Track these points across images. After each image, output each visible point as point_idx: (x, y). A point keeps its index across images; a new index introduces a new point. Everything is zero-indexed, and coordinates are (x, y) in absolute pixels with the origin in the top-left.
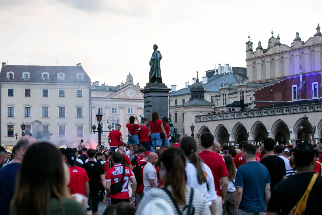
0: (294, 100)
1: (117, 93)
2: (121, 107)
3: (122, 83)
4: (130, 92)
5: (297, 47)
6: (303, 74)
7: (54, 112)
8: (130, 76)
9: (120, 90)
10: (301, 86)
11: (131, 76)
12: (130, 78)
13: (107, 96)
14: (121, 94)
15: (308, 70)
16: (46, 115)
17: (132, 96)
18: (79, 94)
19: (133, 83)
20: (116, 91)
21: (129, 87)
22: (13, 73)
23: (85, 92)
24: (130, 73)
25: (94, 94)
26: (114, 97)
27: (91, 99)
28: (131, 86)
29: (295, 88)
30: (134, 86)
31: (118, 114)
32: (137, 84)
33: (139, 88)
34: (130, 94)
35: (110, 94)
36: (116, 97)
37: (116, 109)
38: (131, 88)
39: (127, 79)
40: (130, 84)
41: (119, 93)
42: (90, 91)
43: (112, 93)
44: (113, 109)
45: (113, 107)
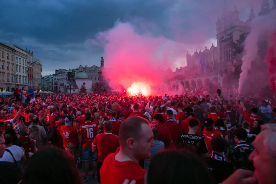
0: (199, 73)
5: (200, 54)
6: (201, 64)
10: (201, 68)
29: (199, 69)
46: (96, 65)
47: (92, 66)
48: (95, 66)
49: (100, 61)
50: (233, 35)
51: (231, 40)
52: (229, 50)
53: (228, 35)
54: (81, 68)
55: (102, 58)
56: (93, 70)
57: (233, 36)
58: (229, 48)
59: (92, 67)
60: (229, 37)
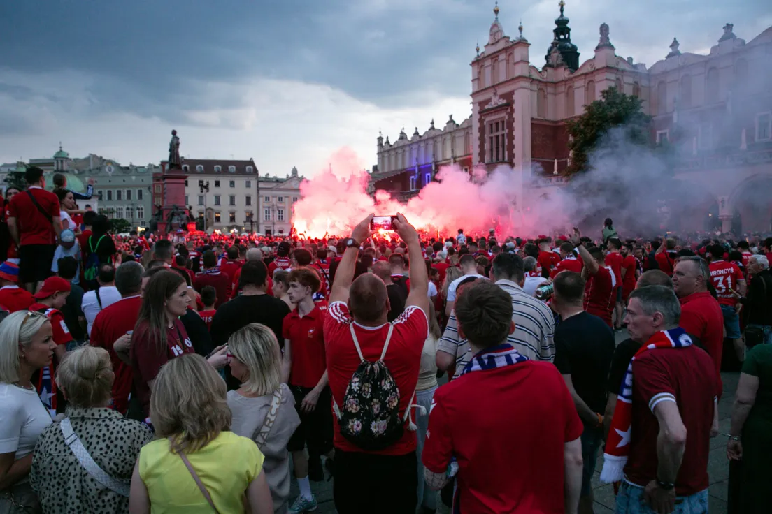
0: (412, 190)
1: (283, 184)
2: (287, 196)
3: (288, 175)
4: (295, 183)
5: (415, 141)
6: (419, 166)
7: (225, 201)
9: (285, 181)
10: (417, 176)
11: (297, 170)
13: (273, 186)
14: (287, 185)
15: (423, 162)
16: (218, 203)
17: (297, 186)
18: (248, 185)
19: (298, 175)
20: (282, 182)
21: (294, 179)
22: (188, 166)
23: (253, 183)
24: (295, 167)
25: (261, 185)
26: (280, 188)
27: (258, 189)
29: (413, 179)
31: (284, 202)
32: (302, 176)
34: (293, 185)
35: (276, 185)
36: (282, 187)
37: (281, 198)
38: (296, 180)
39: (292, 172)
40: (294, 176)
41: (285, 184)
42: (258, 182)
43: (278, 184)
44: (279, 198)
46: (99, 155)
47: (87, 155)
48: (95, 156)
49: (170, 141)
50: (515, 97)
51: (509, 110)
52: (503, 135)
53: (502, 97)
54: (62, 161)
55: (174, 133)
56: (90, 170)
57: (513, 102)
58: (503, 129)
59: (87, 160)
60: (505, 101)
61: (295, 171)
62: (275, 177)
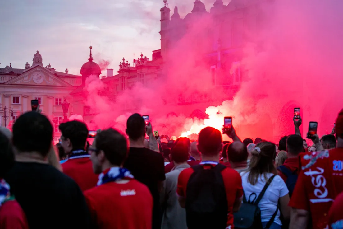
1: (20, 77)
2: (25, 95)
3: (27, 64)
4: (39, 76)
6: (221, 51)
8: (38, 55)
9: (24, 73)
10: (219, 67)
11: (40, 56)
12: (37, 58)
13: (6, 81)
14: (26, 80)
17: (40, 82)
19: (42, 64)
20: (18, 75)
21: (36, 70)
24: (38, 52)
26: (16, 83)
28: (38, 69)
30: (43, 68)
31: (21, 105)
32: (48, 66)
33: (50, 71)
34: (38, 79)
35: (11, 79)
36: (18, 82)
37: (18, 98)
38: (39, 71)
39: (33, 59)
40: (38, 66)
41: (23, 77)
43: (13, 77)
44: (14, 98)
45: (14, 96)
61: (38, 58)
62: (9, 67)
